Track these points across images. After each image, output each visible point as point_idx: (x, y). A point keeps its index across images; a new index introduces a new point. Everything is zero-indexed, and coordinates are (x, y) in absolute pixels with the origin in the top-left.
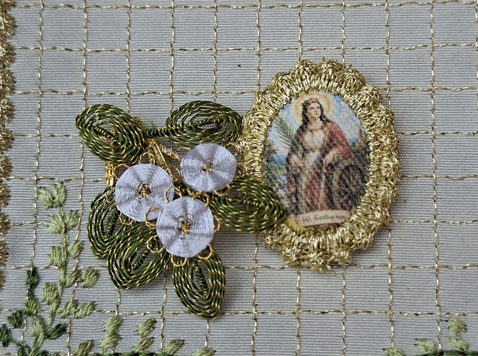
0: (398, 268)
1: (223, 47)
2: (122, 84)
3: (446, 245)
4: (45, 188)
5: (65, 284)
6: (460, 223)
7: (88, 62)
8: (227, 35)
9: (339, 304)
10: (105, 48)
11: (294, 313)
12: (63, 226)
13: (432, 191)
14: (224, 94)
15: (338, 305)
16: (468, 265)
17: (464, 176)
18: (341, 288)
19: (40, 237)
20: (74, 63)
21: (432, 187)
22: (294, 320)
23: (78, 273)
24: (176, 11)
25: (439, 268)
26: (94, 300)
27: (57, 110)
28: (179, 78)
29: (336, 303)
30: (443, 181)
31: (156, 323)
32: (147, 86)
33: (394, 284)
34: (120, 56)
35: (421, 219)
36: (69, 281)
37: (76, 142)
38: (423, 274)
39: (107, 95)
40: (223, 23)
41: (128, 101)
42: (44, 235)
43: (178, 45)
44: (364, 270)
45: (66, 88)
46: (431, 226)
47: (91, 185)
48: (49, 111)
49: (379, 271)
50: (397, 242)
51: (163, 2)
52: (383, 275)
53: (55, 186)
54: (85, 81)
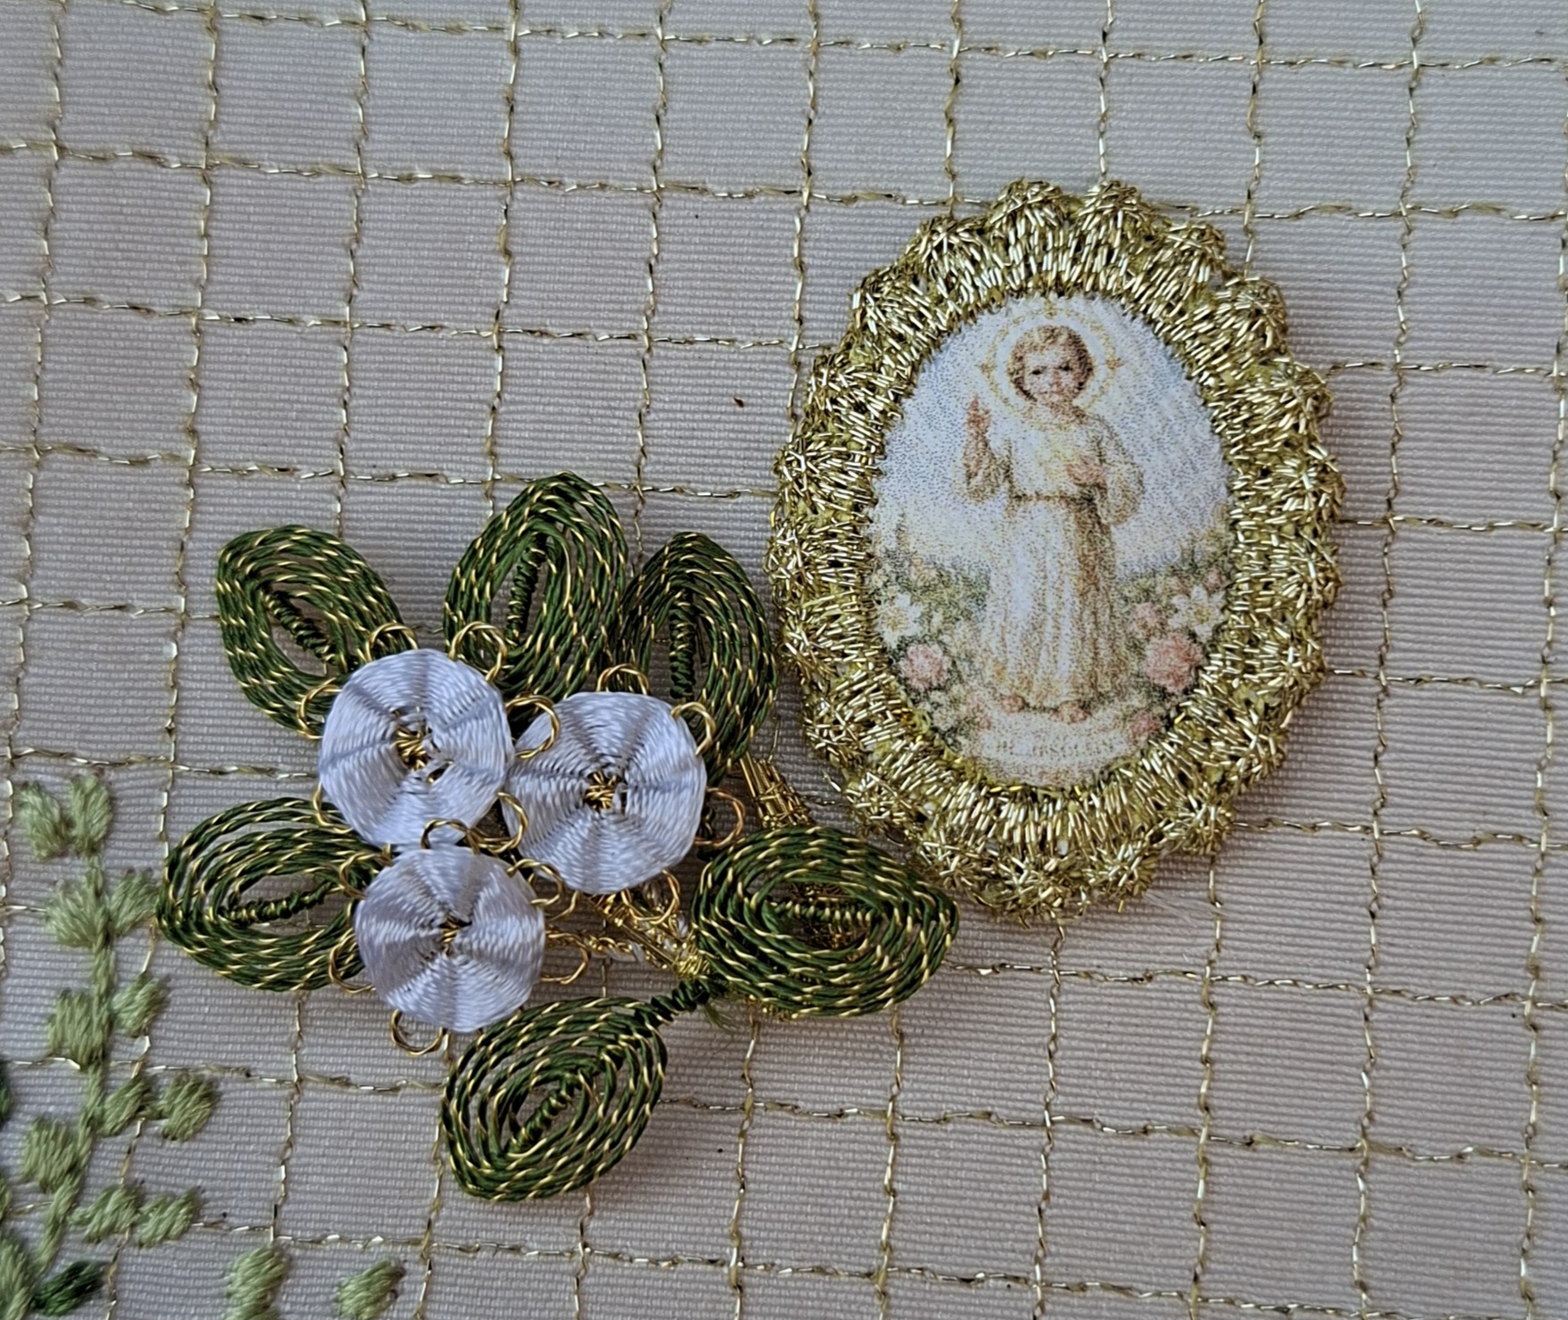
0: (1229, 1142)
1: (674, 331)
2: (321, 439)
3: (1401, 1074)
4: (39, 788)
5: (101, 1123)
6: (1454, 1000)
7: (207, 357)
8: (691, 288)
9: (1023, 1253)
10: (268, 312)
11: (869, 1275)
12: (99, 922)
13: (1364, 881)
14: (669, 495)
15: (1020, 1257)
16: (1470, 1149)
17: (1479, 834)
18: (1033, 1198)
19: (19, 954)
20: (157, 359)
21: (1368, 865)
22: (868, 1299)
23: (146, 1089)
24: (519, 195)
25: (1372, 1155)
26: (199, 1182)
27: (93, 518)
28: (517, 429)
29: (1013, 1251)
30: (1403, 848)
31: (406, 1278)
32: (406, 451)
33: (1215, 1197)
34: (322, 342)
35: (1322, 976)
36: (115, 1113)
37: (151, 631)
38: (1316, 1170)
39: (268, 474)
40: (680, 247)
41: (339, 499)
42: (33, 947)
43: (520, 315)
44: (1115, 1141)
45: (127, 442)
46: (1351, 1002)
47: (198, 783)
48: (62, 520)
49: (1165, 1150)
50: (1235, 1053)
51: (476, 163)
52: (1179, 1165)
53: (77, 780)
54: (195, 422)
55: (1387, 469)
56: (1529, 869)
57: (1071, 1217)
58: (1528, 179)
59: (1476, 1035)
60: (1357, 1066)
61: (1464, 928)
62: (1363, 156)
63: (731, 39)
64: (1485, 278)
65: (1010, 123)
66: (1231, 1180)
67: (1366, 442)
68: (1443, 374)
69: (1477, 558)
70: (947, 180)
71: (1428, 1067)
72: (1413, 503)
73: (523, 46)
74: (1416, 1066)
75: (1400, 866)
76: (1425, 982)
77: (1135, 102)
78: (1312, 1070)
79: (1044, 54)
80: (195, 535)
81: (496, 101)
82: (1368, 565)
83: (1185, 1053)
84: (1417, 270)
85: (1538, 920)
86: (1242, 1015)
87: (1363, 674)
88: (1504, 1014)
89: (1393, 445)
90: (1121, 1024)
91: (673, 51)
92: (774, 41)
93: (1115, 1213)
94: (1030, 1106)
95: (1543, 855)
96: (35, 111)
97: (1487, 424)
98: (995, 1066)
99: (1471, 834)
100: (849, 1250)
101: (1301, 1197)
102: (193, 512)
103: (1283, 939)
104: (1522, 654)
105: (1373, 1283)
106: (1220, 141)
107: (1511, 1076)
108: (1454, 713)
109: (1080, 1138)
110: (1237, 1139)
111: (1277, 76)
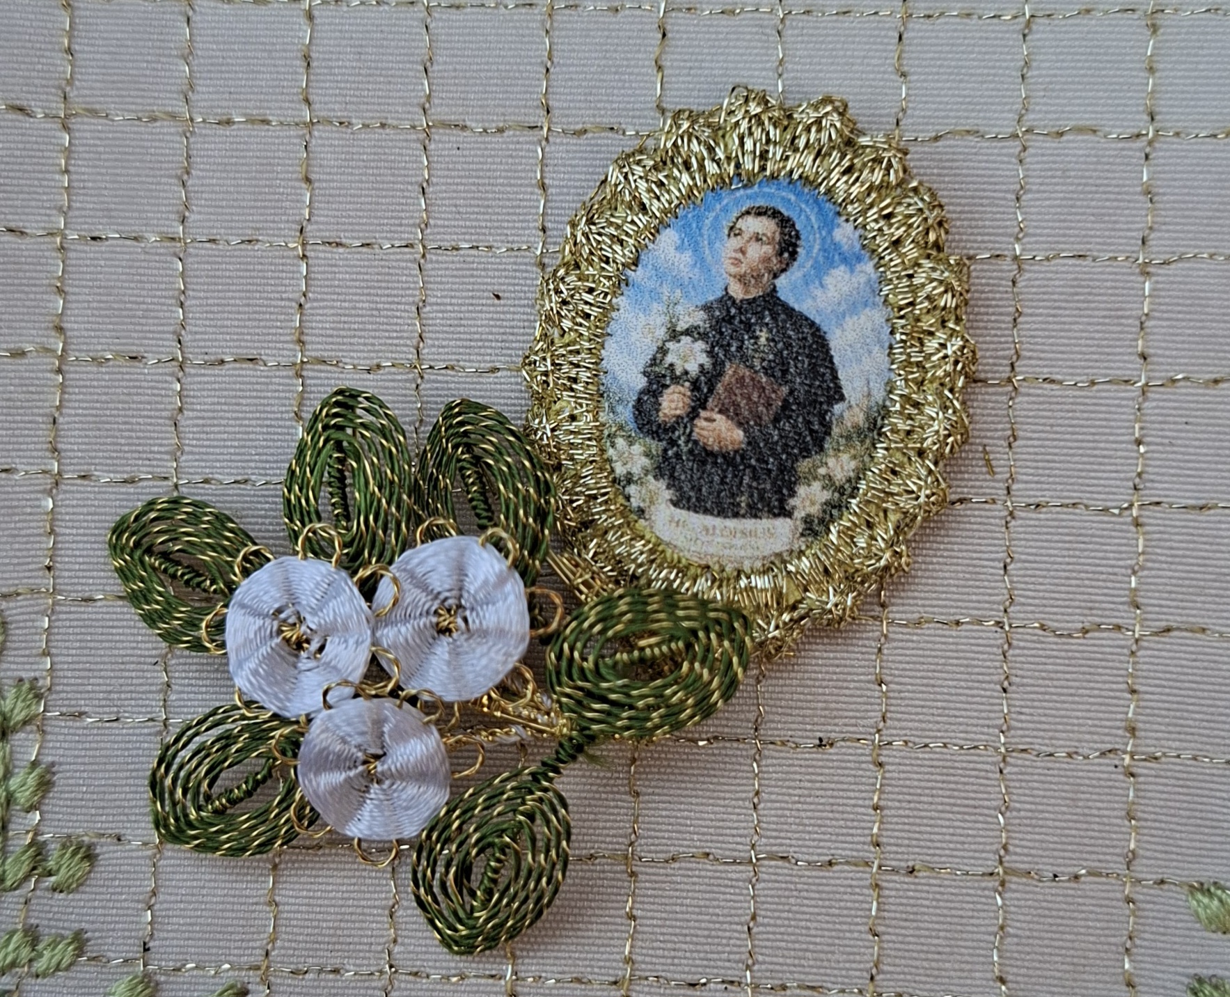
0: (895, 871)
1: (443, 240)
2: (164, 332)
3: (1029, 814)
5: (3, 880)
6: (1069, 755)
7: (70, 269)
8: (456, 206)
9: (737, 962)
10: (117, 232)
11: (615, 983)
13: (998, 664)
14: (443, 372)
15: (734, 965)
16: (1083, 872)
17: (1087, 625)
18: (743, 919)
20: (29, 270)
21: (1000, 651)
23: (38, 851)
24: (316, 133)
25: (1007, 878)
26: (83, 925)
28: (320, 321)
29: (729, 961)
30: (1028, 637)
32: (231, 340)
33: (886, 914)
34: (160, 254)
35: (966, 739)
36: (14, 871)
37: (31, 488)
38: (964, 891)
39: (121, 362)
40: (446, 173)
41: (179, 381)
43: (319, 230)
44: (807, 873)
45: (7, 338)
46: (990, 759)
47: (73, 609)
49: (846, 879)
50: (899, 801)
52: (857, 890)
54: (61, 321)
56: (1126, 651)
57: (774, 933)
58: (1118, 105)
59: (1087, 782)
60: (995, 809)
61: (1077, 699)
62: (987, 90)
63: (483, 5)
64: (1086, 185)
66: (898, 901)
67: (993, 318)
68: (1053, 262)
69: (1082, 408)
70: (658, 115)
71: (1050, 808)
72: (1032, 366)
73: (316, 13)
74: (1040, 807)
75: (1026, 652)
76: (1047, 741)
77: (805, 49)
78: (959, 813)
79: (733, 12)
80: (64, 411)
81: (297, 58)
82: (996, 415)
83: (860, 802)
84: (1031, 180)
85: (1133, 692)
86: (903, 772)
87: (994, 501)
88: (1108, 765)
89: (1015, 320)
90: (809, 781)
91: (436, 15)
92: (517, 6)
93: (808, 928)
94: (740, 847)
95: (1137, 641)
97: (1089, 302)
98: (712, 816)
99: (1080, 625)
100: (602, 964)
101: (953, 912)
102: (63, 393)
103: (935, 711)
104: (1118, 483)
105: (1010, 978)
106: (874, 79)
107: (1115, 813)
108: (1066, 531)
109: (779, 871)
110: (902, 868)
111: (917, 26)
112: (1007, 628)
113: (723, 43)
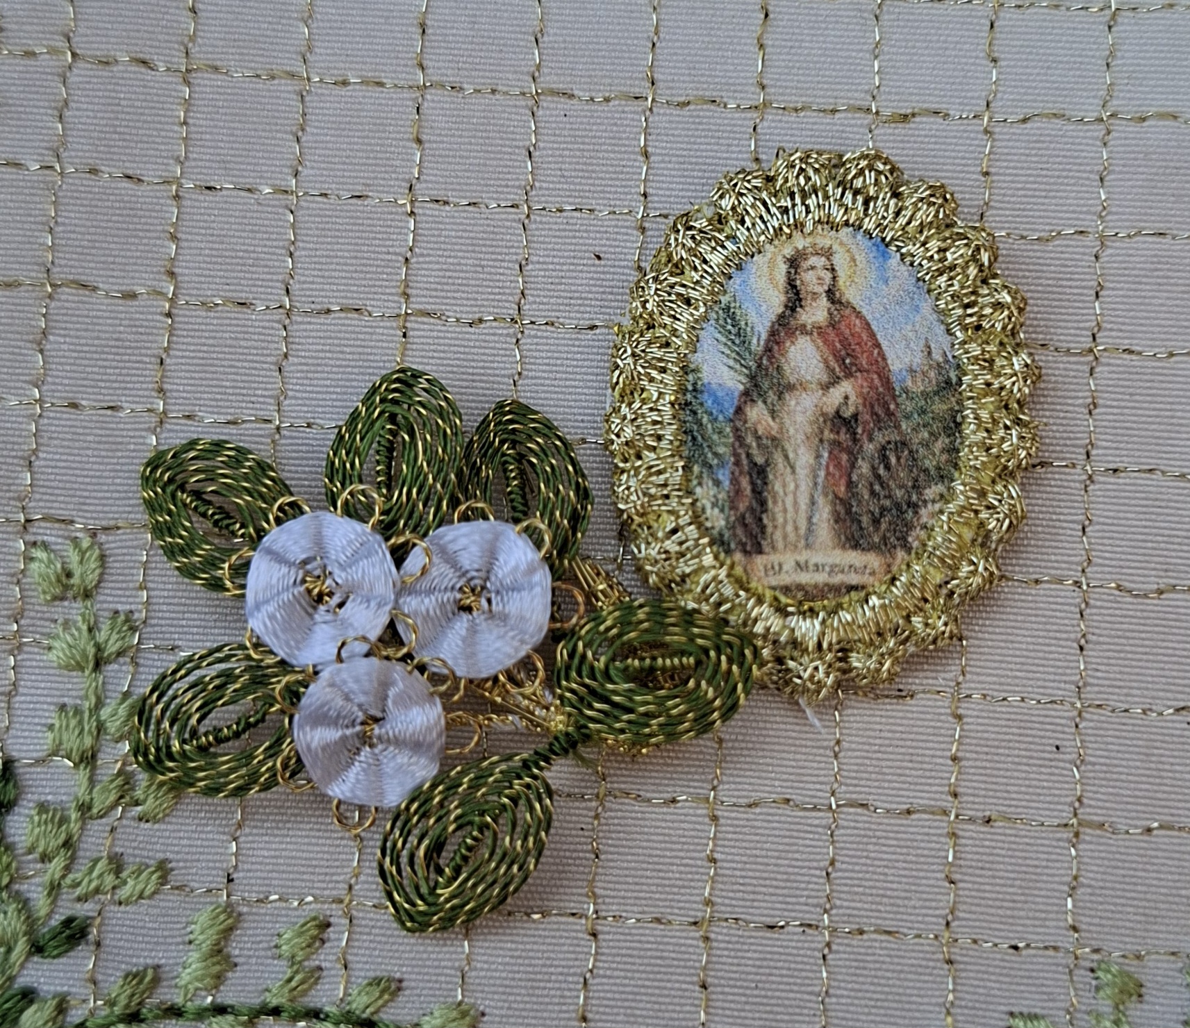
0: (971, 820)
1: (547, 202)
2: (272, 280)
3: (1104, 768)
4: (45, 546)
5: (90, 808)
6: (1144, 712)
7: (184, 216)
8: (562, 170)
9: (816, 906)
10: (232, 183)
11: (695, 923)
12: (91, 651)
13: (1075, 622)
14: (543, 327)
15: (812, 909)
16: (1156, 825)
17: (1162, 586)
18: (822, 864)
19: (26, 677)
20: (145, 217)
21: (1077, 610)
22: (695, 942)
23: (126, 782)
24: (428, 97)
25: (1082, 830)
26: (169, 855)
27: (92, 338)
28: (426, 276)
29: (807, 905)
30: (1105, 597)
31: (331, 929)
32: (338, 291)
33: (962, 862)
34: (274, 206)
35: (1044, 694)
36: (101, 800)
38: (1040, 842)
39: (230, 307)
40: (553, 138)
41: (285, 327)
42: (37, 671)
43: (427, 189)
44: (886, 821)
45: (120, 281)
46: (1066, 714)
48: (68, 340)
49: (924, 827)
50: (976, 752)
51: (395, 72)
53: (75, 541)
54: (173, 266)
55: (1091, 311)
57: (852, 878)
59: (1161, 738)
60: (1070, 762)
61: (1151, 657)
62: (1074, 76)
64: (1166, 167)
65: (806, 48)
66: (974, 849)
67: (1076, 291)
68: (1134, 239)
69: (1161, 378)
70: (758, 90)
71: (1124, 763)
72: (1112, 337)
74: (1115, 762)
75: (1103, 611)
77: (901, 33)
78: (1035, 765)
80: (171, 352)
81: (412, 25)
82: (1077, 384)
83: (938, 753)
84: (1115, 162)
86: (982, 724)
87: (1074, 466)
88: (1181, 722)
89: (1097, 293)
90: (889, 731)
93: (886, 874)
96: (55, 25)
97: (1167, 277)
99: (1156, 587)
100: (680, 904)
101: (1028, 862)
102: (171, 335)
103: (1013, 666)
105: (1082, 926)
106: (966, 64)
108: (1143, 495)
109: (860, 818)
110: (978, 818)
111: (1008, 16)
112: (1085, 587)
113: (823, 26)
